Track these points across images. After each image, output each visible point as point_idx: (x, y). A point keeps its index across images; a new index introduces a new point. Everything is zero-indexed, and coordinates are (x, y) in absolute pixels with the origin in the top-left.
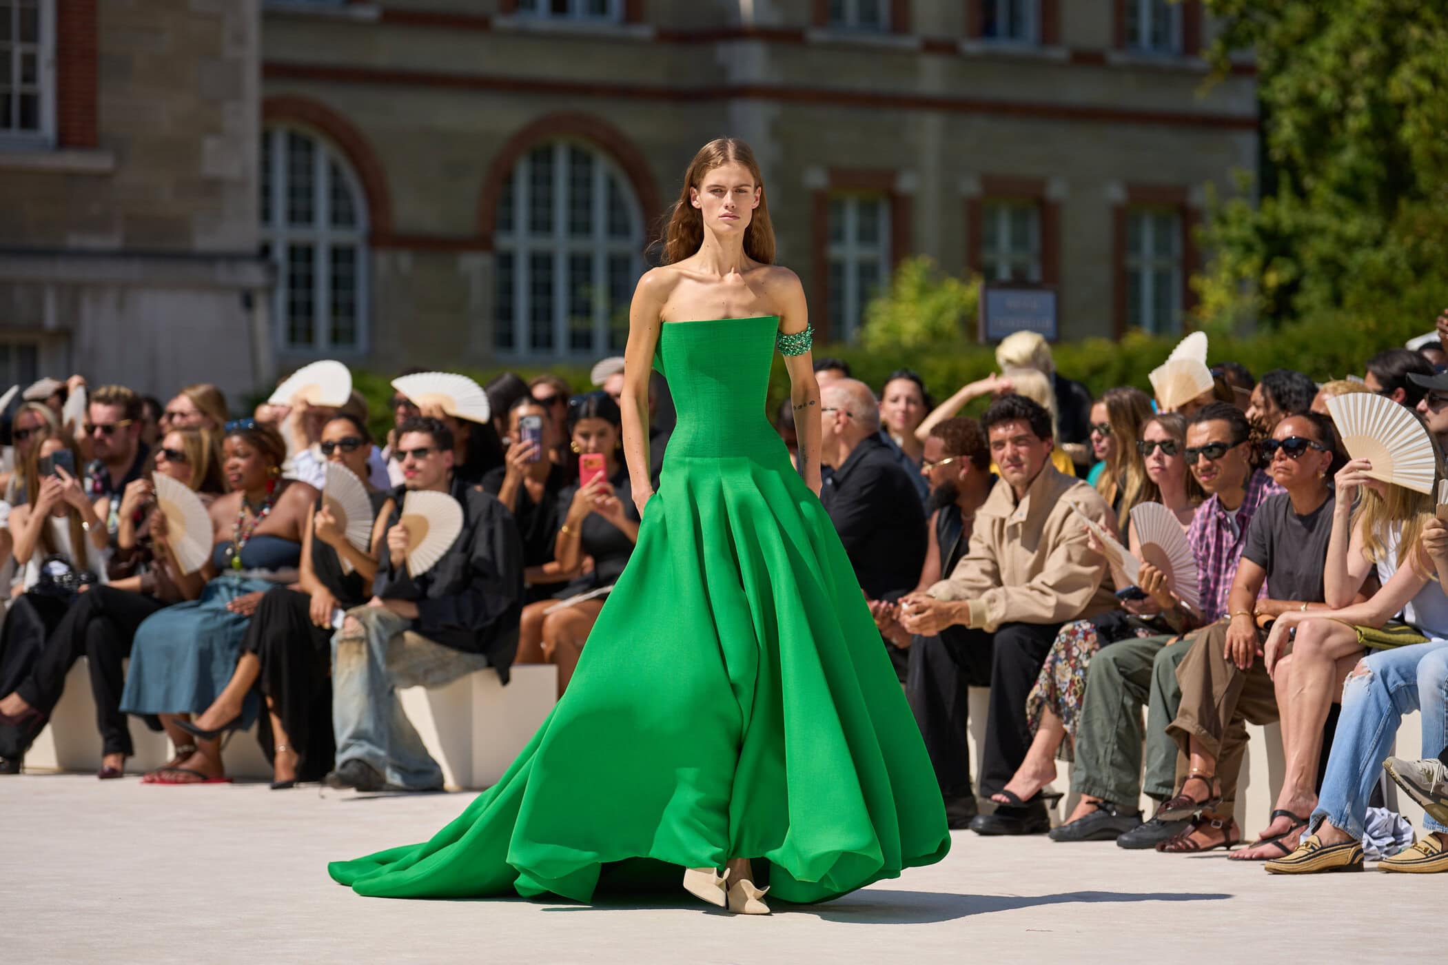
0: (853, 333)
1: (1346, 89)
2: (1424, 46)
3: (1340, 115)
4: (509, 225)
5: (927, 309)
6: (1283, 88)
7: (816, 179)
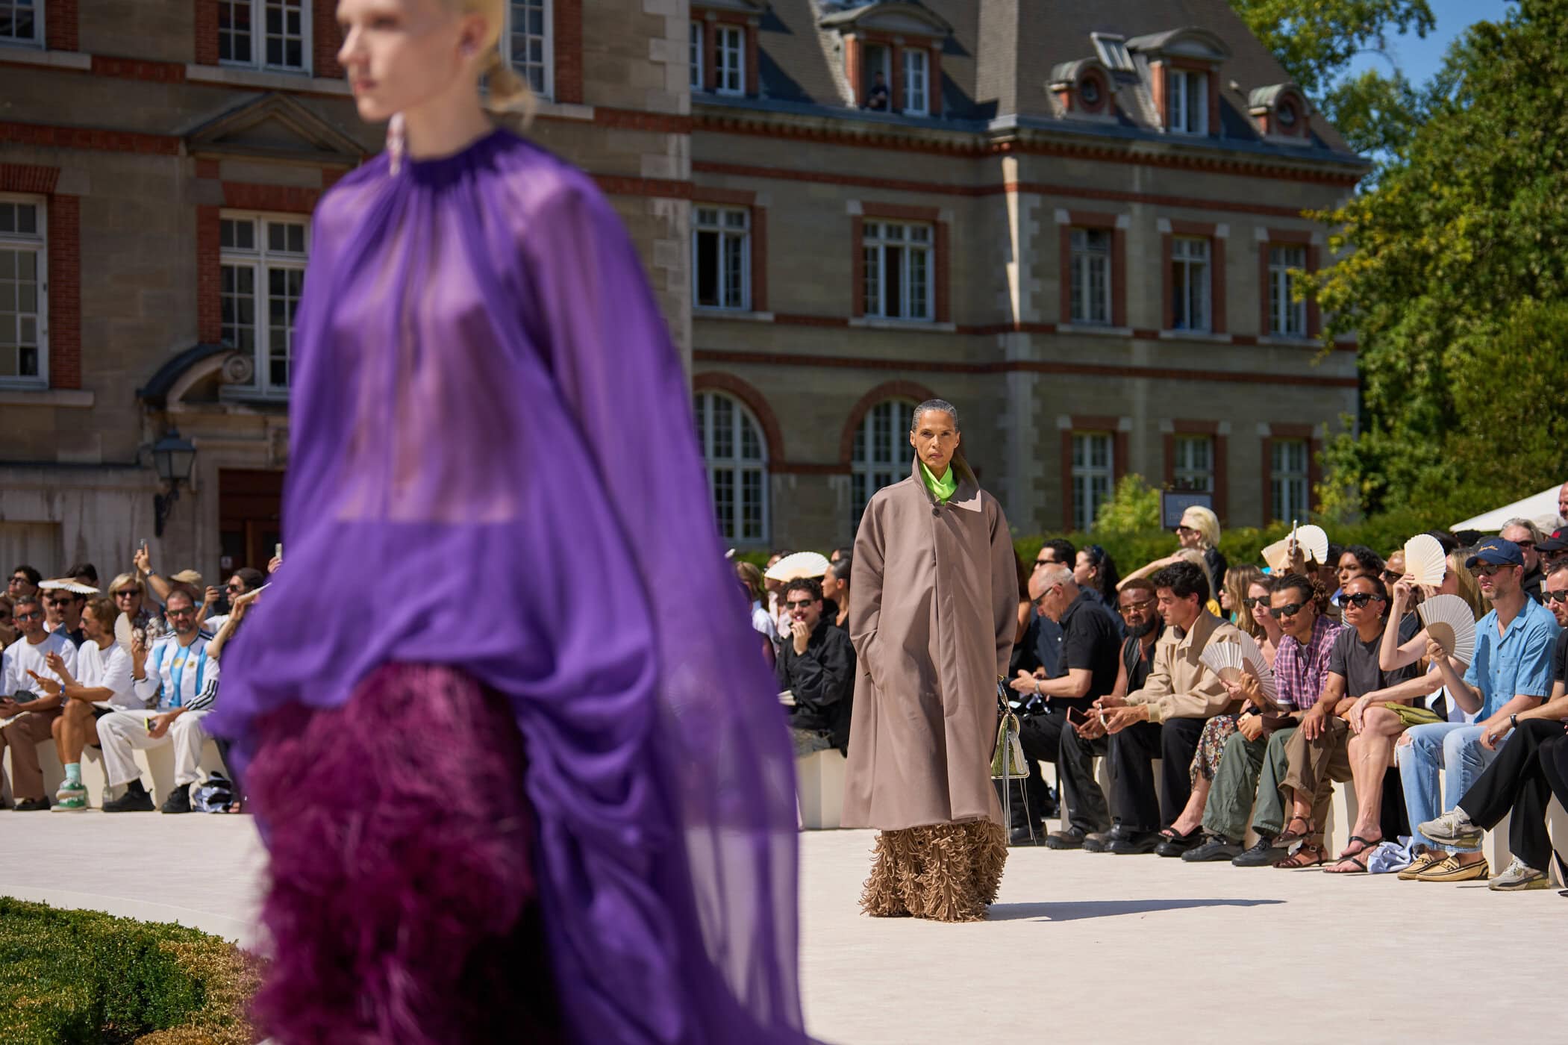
0: (1090, 525)
1: (1414, 360)
2: (1467, 331)
3: (1410, 377)
4: (862, 457)
5: (1138, 509)
6: (1373, 359)
7: (1064, 423)
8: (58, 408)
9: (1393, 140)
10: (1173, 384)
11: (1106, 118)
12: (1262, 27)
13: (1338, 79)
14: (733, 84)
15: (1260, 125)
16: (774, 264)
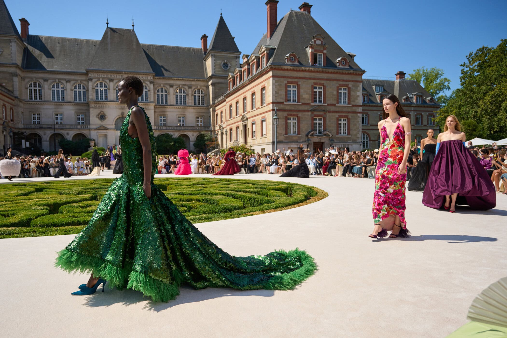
8: (298, 137)
9: (445, 103)
10: (416, 131)
11: (409, 102)
12: (428, 91)
13: (438, 96)
14: (366, 101)
15: (428, 102)
16: (370, 119)
